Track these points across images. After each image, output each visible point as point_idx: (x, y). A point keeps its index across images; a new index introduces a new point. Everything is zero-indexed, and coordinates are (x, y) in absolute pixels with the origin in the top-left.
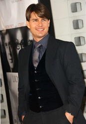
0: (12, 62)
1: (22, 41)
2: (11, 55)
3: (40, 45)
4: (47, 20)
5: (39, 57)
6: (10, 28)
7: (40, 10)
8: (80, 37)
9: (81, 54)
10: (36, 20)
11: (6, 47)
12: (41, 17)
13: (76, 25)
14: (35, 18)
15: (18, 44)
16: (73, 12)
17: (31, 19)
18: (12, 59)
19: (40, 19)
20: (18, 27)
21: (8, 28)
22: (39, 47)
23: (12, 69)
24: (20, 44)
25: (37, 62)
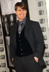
0: (8, 31)
1: (13, 21)
2: (7, 28)
3: (22, 23)
4: (25, 10)
6: (7, 14)
7: (22, 5)
8: (42, 19)
9: (43, 28)
10: (20, 10)
11: (5, 24)
13: (41, 13)
14: (20, 9)
15: (11, 22)
16: (39, 6)
17: (17, 10)
18: (8, 30)
19: (22, 10)
20: (11, 13)
21: (6, 14)
22: (22, 24)
23: (8, 35)
24: (12, 22)
25: (20, 31)
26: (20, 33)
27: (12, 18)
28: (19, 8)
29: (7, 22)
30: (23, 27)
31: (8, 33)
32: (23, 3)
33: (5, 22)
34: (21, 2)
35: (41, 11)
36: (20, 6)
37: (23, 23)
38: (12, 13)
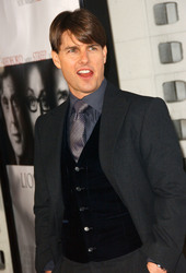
0: (19, 142)
1: (42, 92)
2: (16, 124)
3: (86, 105)
5: (85, 135)
6: (14, 63)
7: (82, 26)
9: (179, 121)
10: (74, 49)
12: (84, 41)
13: (167, 54)
15: (33, 99)
16: (159, 24)
17: (62, 47)
18: (18, 135)
19: (83, 47)
20: (33, 60)
21: (9, 63)
22: (85, 111)
23: (20, 157)
24: (38, 100)
25: (80, 145)
26: (77, 153)
27: (35, 83)
28: (69, 39)
29: (13, 98)
30: (93, 125)
31: (18, 149)
32: (87, 13)
33: (5, 99)
34: (76, 12)
35: (169, 44)
36: (75, 32)
37: (89, 107)
38: (38, 59)
